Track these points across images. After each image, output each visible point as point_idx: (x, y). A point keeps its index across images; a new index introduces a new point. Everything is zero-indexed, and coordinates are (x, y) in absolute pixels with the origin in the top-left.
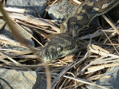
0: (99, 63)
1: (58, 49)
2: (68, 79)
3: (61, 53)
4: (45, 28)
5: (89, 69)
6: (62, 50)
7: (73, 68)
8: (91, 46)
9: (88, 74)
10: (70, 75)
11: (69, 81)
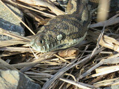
0: (113, 63)
1: (58, 37)
2: (66, 83)
3: (63, 43)
4: (42, 9)
5: (97, 70)
6: (64, 38)
7: (75, 68)
8: (103, 38)
9: (96, 77)
10: (70, 78)
11: (68, 86)
